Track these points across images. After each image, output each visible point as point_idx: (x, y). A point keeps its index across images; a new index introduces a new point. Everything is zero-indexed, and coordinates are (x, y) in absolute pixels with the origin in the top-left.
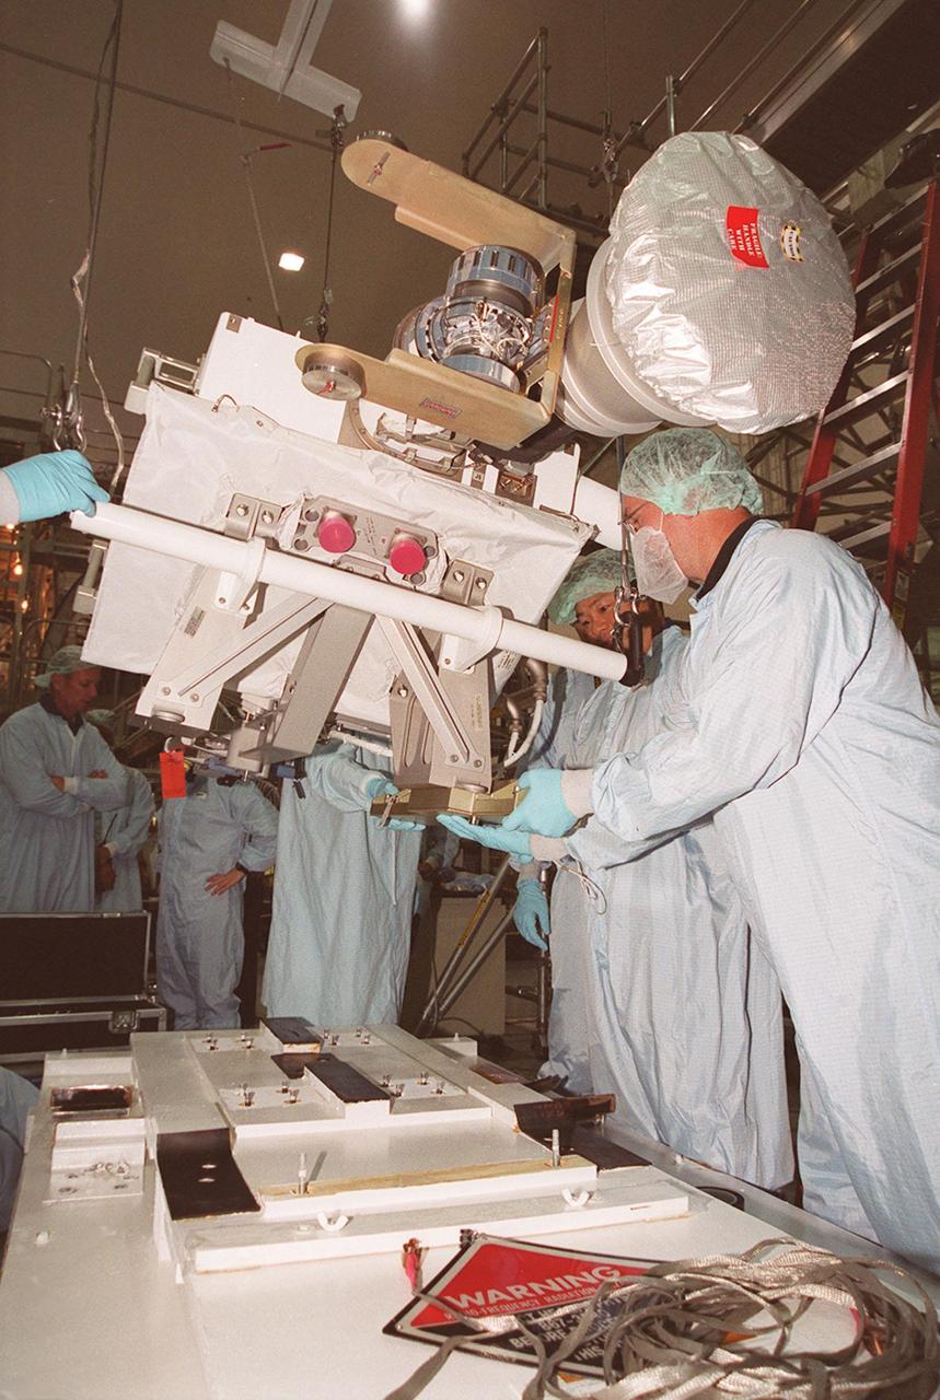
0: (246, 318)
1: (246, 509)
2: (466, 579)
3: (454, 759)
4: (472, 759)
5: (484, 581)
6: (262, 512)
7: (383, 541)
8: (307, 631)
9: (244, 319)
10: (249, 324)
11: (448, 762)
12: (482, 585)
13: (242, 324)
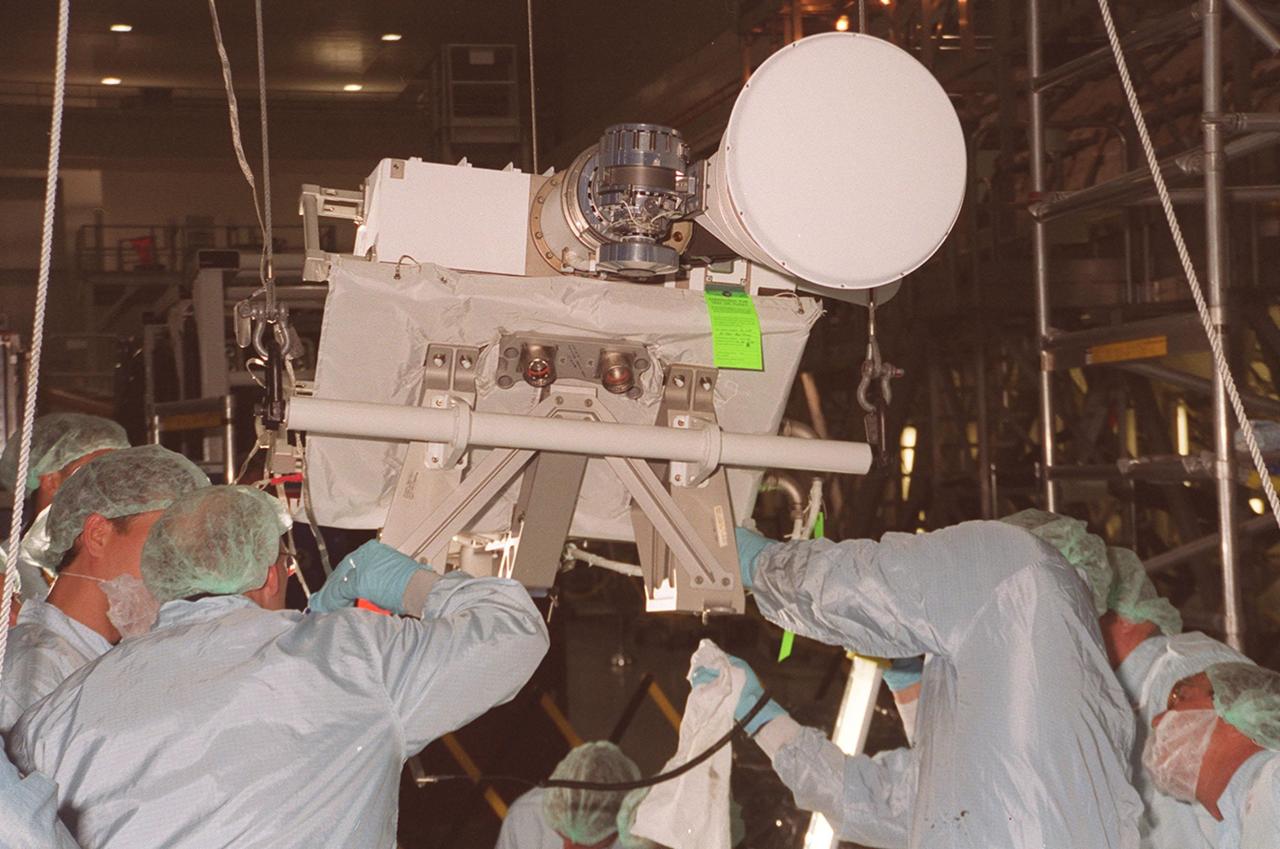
0: (407, 159)
1: (443, 358)
2: (687, 383)
3: (699, 580)
4: (719, 578)
5: (709, 381)
6: (459, 357)
7: (590, 363)
8: (522, 476)
9: (406, 162)
10: (414, 165)
11: (693, 584)
12: (707, 386)
13: (406, 167)
